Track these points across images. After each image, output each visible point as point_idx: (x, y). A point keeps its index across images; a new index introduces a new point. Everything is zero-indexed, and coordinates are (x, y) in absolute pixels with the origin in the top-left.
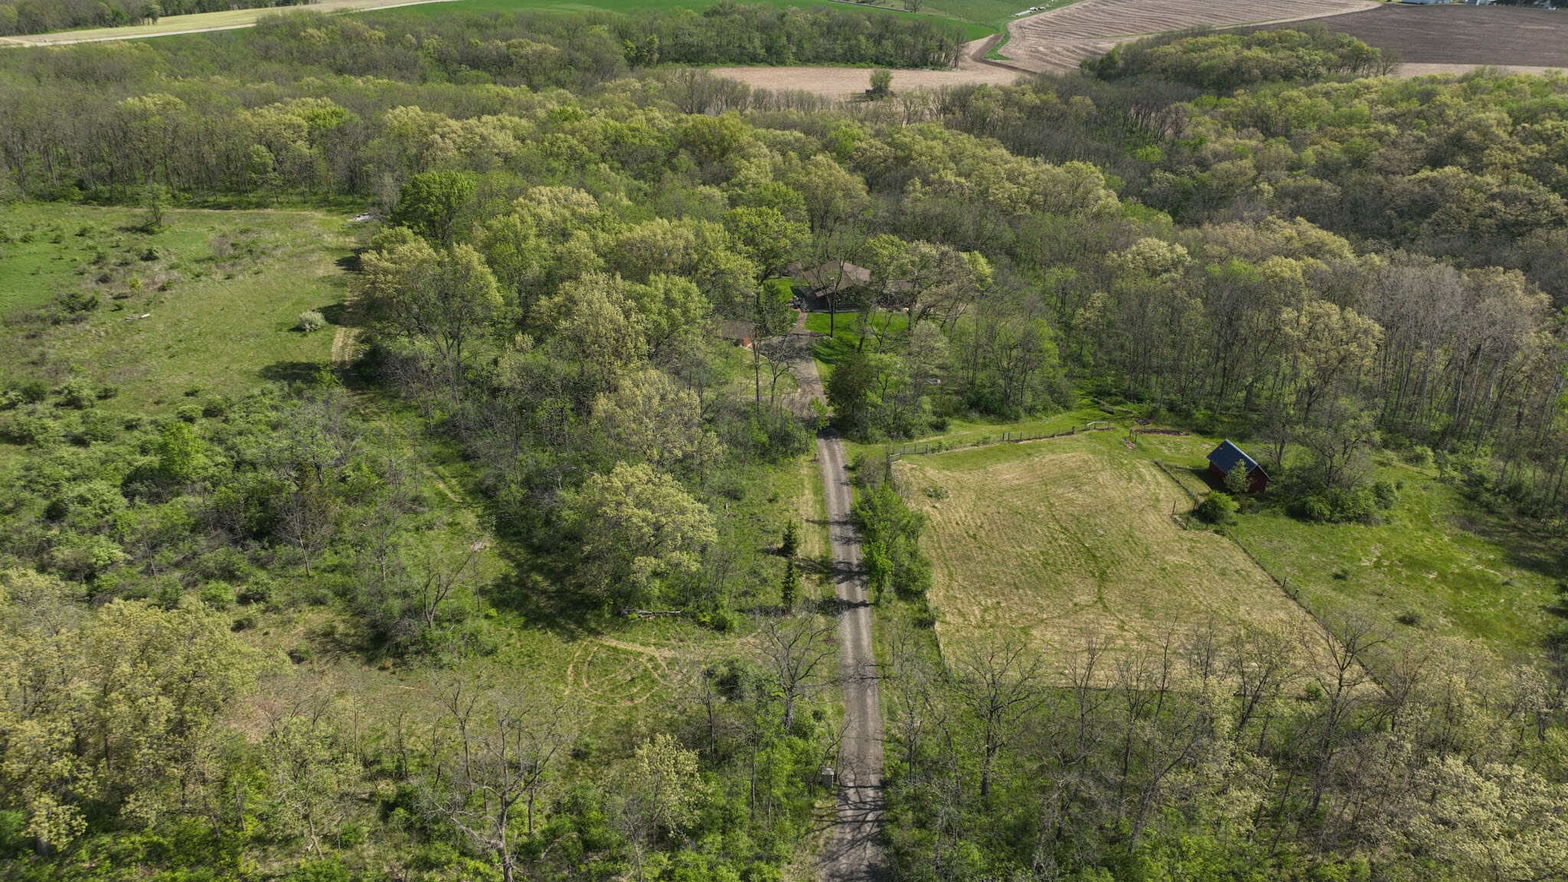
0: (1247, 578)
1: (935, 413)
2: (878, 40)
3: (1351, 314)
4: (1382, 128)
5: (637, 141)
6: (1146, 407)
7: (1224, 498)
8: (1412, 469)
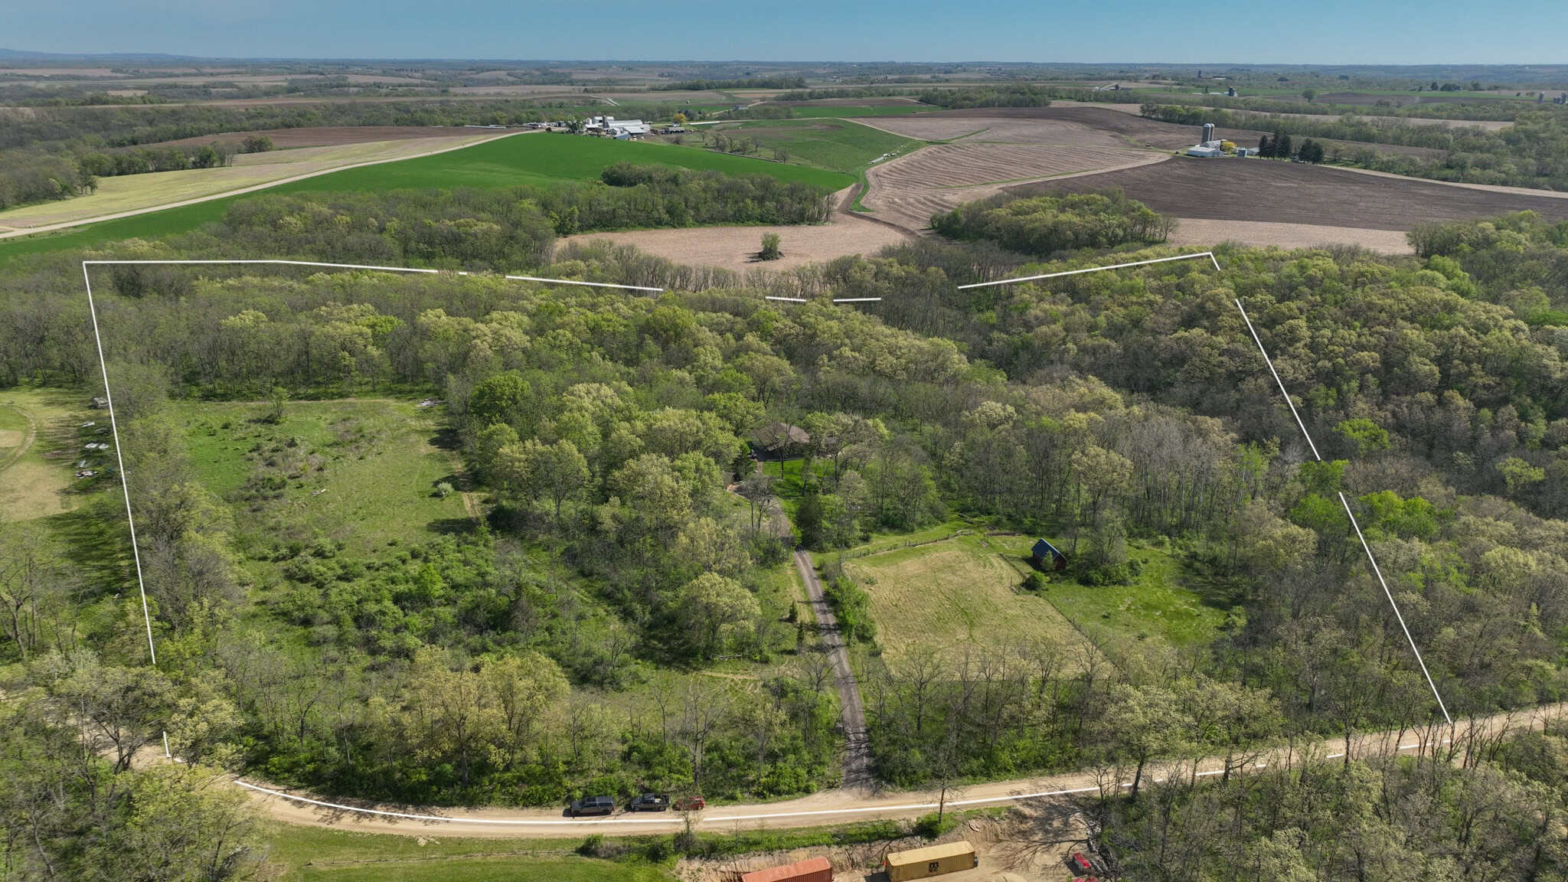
0: (1053, 620)
1: (861, 530)
2: (761, 200)
3: (1112, 454)
4: (1152, 297)
5: (611, 329)
6: (994, 518)
7: (1040, 575)
8: (1156, 550)
